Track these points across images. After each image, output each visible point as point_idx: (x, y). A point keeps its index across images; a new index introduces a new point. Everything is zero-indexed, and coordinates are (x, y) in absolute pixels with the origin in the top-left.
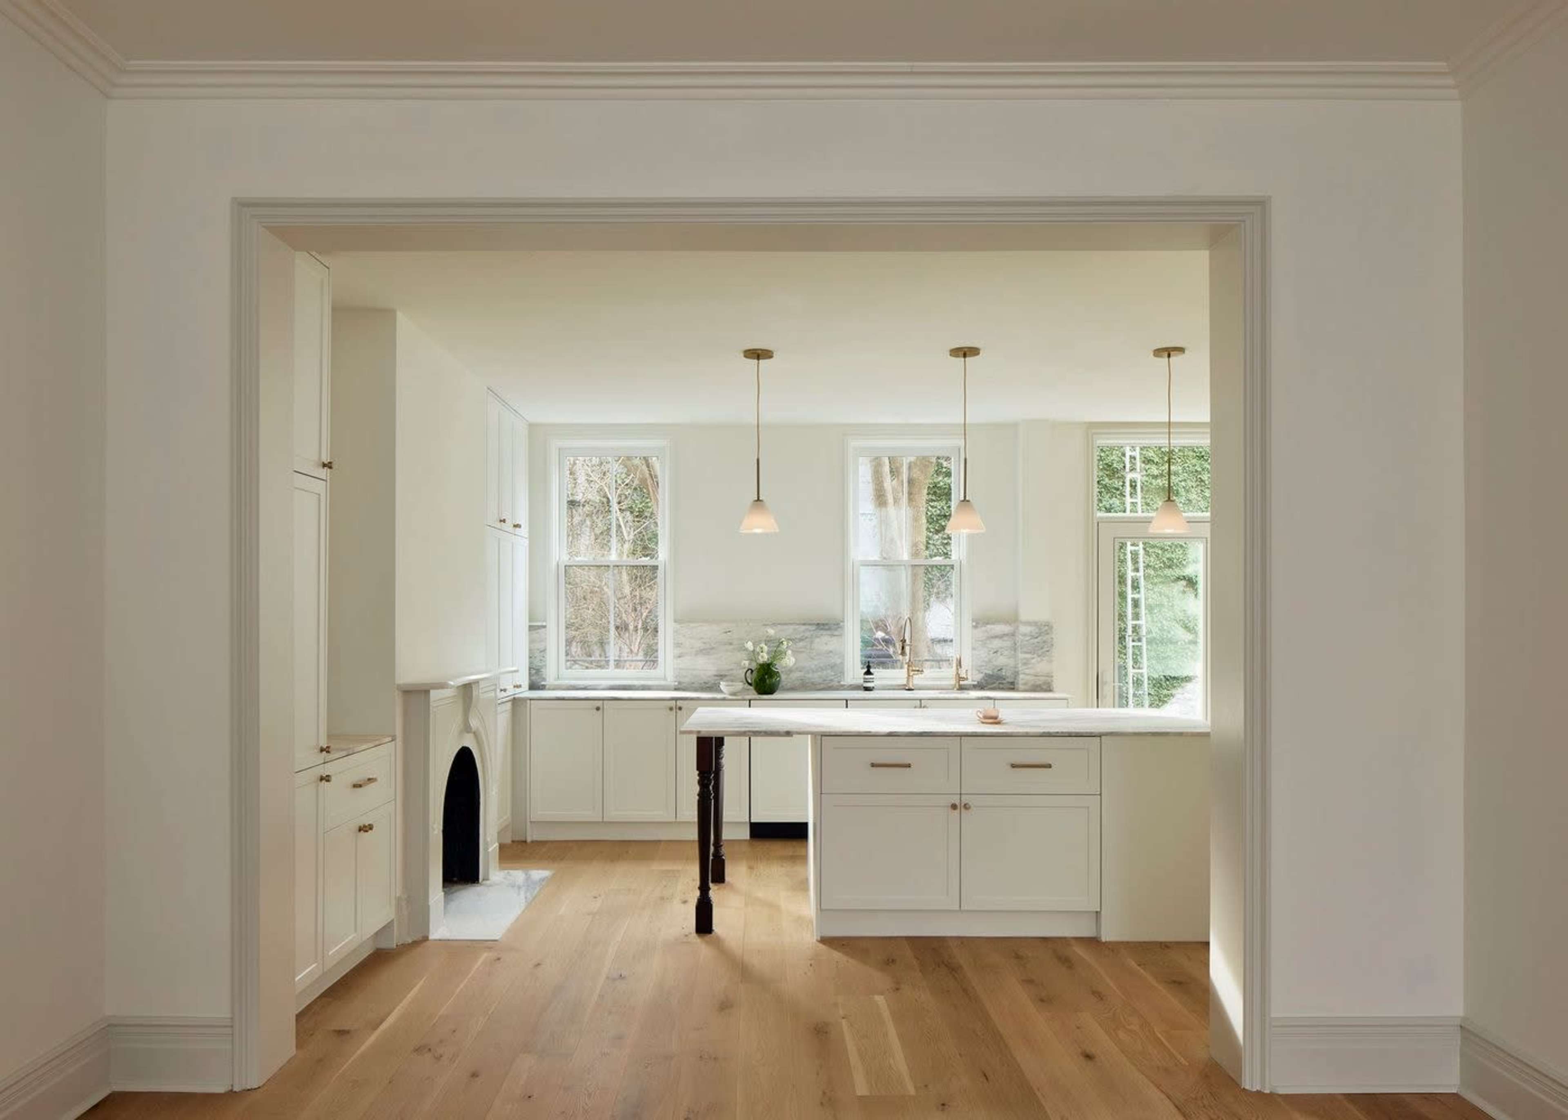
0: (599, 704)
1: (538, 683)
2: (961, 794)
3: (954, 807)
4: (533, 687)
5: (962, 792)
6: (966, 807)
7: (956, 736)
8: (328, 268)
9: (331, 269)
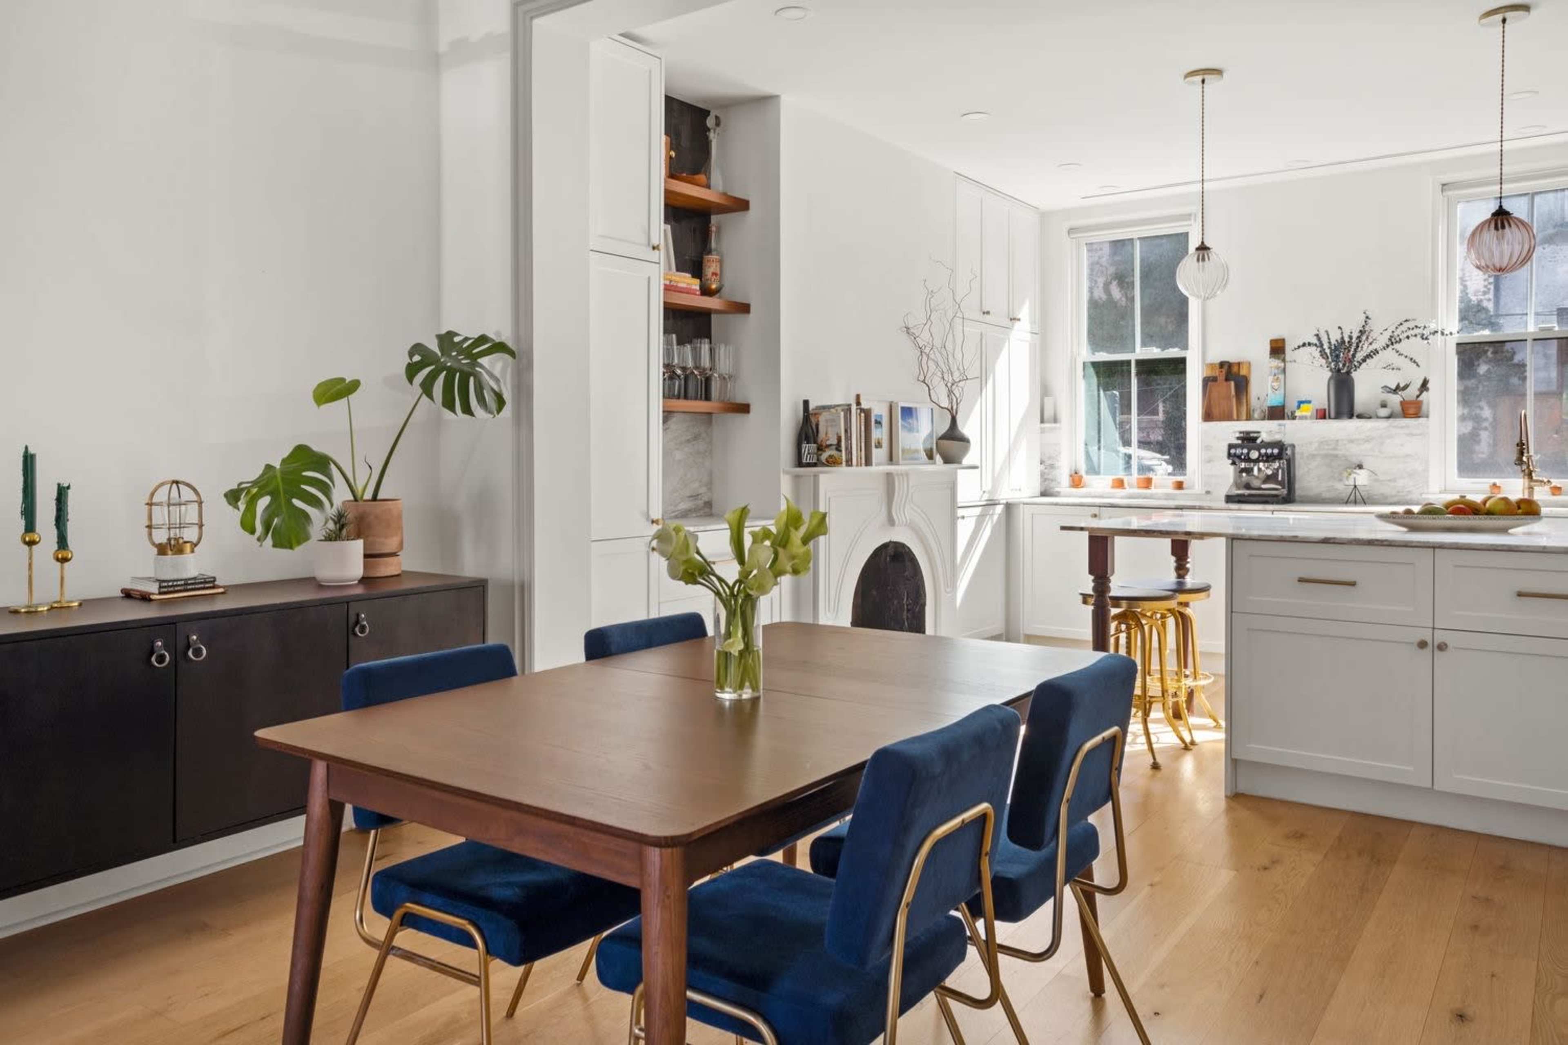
0: (1095, 510)
1: (1051, 488)
2: (1434, 628)
3: (1423, 645)
4: (1044, 494)
5: (1436, 626)
6: (1442, 647)
7: (1429, 547)
8: (660, 58)
9: (663, 60)
